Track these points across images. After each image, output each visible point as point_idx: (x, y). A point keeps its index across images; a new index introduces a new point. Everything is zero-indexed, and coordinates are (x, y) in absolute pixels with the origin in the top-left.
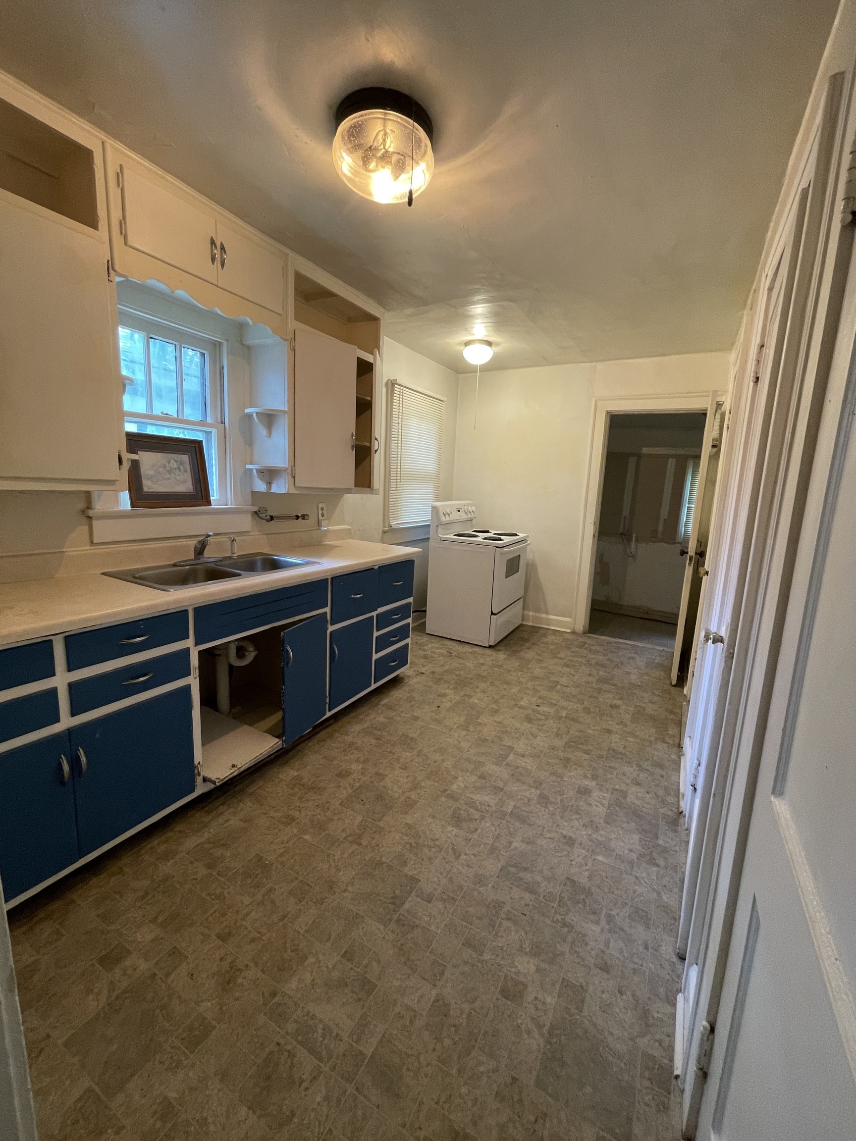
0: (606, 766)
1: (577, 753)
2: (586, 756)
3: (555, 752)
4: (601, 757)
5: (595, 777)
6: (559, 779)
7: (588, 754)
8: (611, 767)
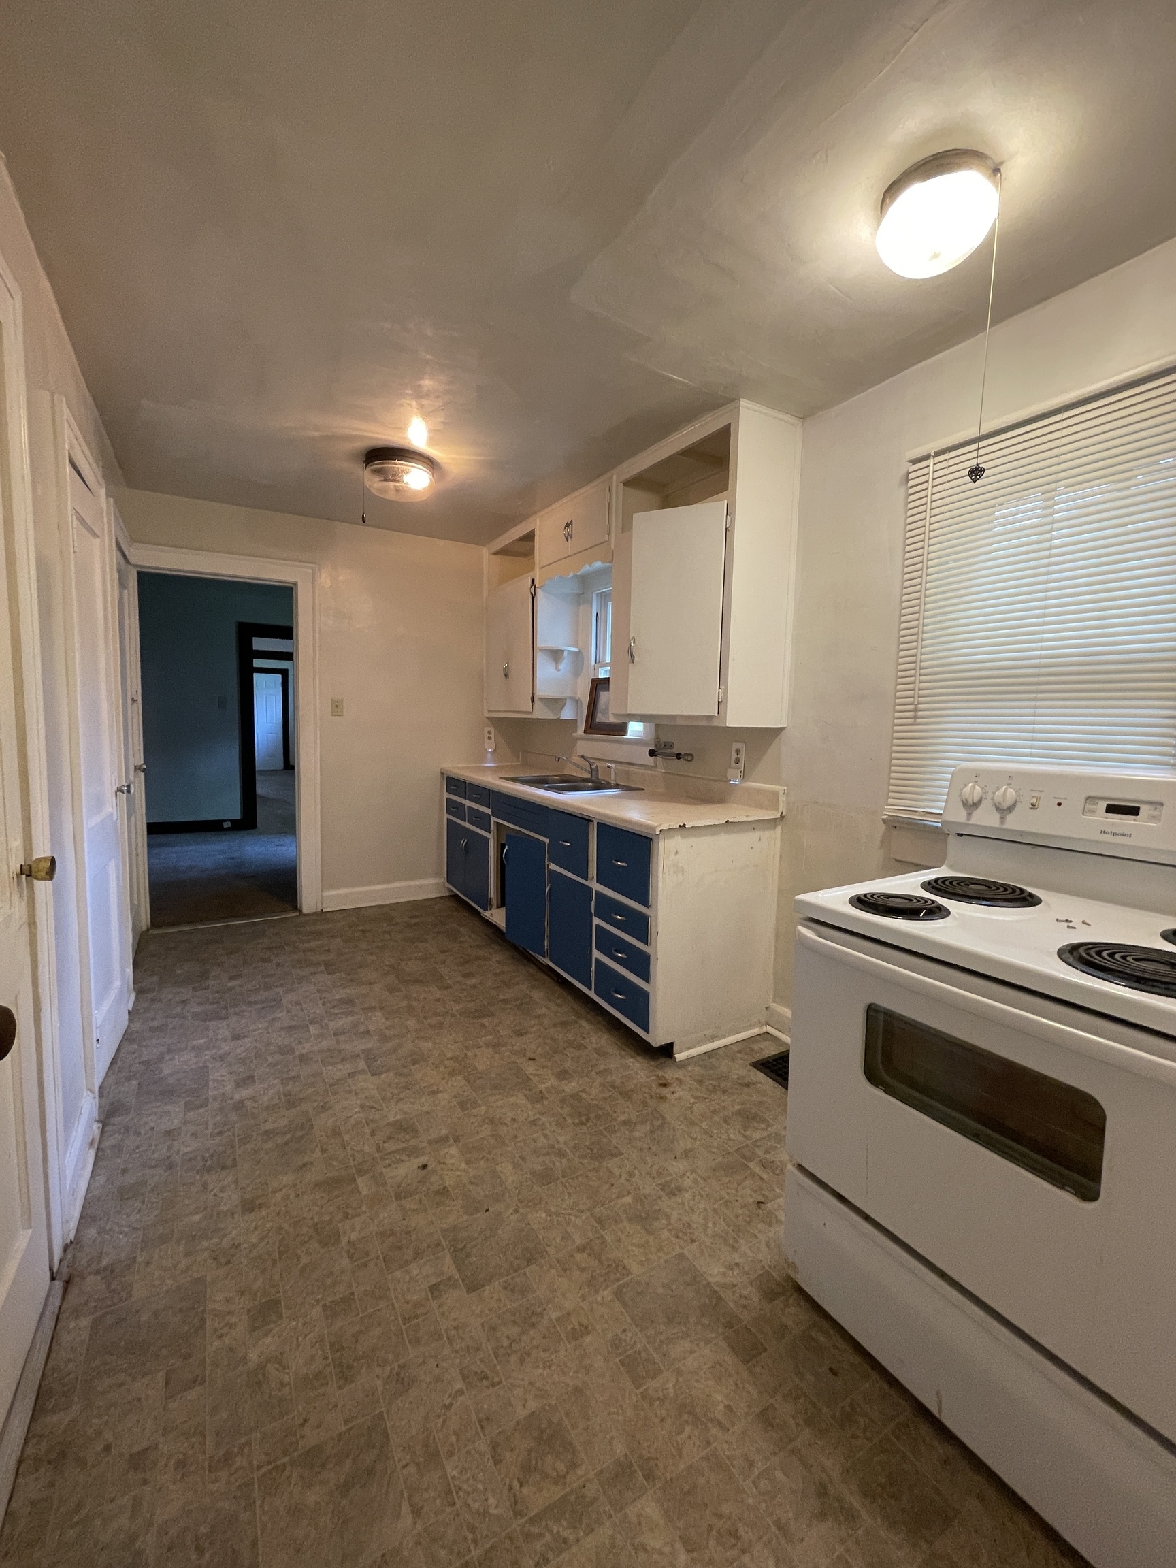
0: (228, 1130)
1: (284, 1122)
2: (268, 1126)
3: (316, 1104)
4: (244, 1140)
5: (239, 1105)
6: (285, 1076)
7: (267, 1133)
8: (221, 1133)
